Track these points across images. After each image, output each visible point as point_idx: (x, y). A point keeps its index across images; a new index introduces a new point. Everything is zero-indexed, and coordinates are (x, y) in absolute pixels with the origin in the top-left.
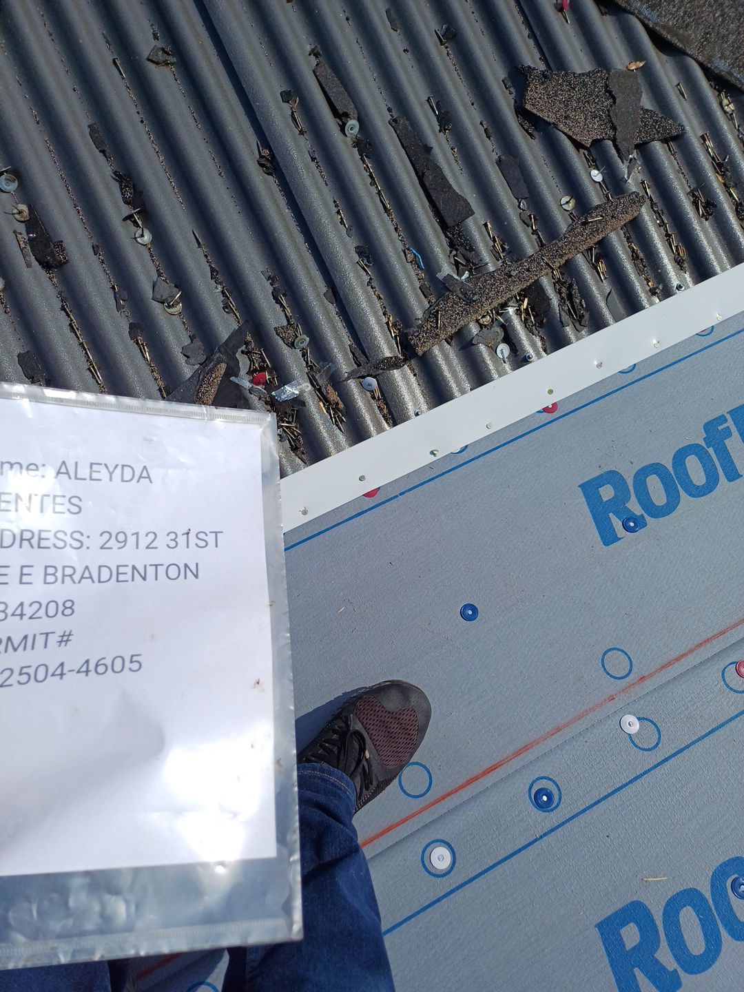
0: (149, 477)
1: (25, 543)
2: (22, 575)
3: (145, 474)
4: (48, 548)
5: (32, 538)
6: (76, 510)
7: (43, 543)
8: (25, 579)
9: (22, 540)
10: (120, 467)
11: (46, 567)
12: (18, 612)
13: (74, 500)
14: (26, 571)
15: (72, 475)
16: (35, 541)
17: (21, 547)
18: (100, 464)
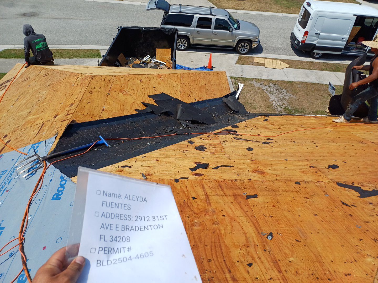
0: (146, 201)
1: (117, 218)
2: (116, 227)
3: (145, 200)
4: (122, 220)
5: (119, 216)
6: (129, 209)
7: (121, 218)
8: (117, 229)
9: (116, 217)
10: (139, 198)
11: (122, 226)
12: (115, 239)
13: (129, 206)
14: (117, 226)
15: (129, 198)
16: (119, 217)
17: (116, 218)
18: (135, 196)
